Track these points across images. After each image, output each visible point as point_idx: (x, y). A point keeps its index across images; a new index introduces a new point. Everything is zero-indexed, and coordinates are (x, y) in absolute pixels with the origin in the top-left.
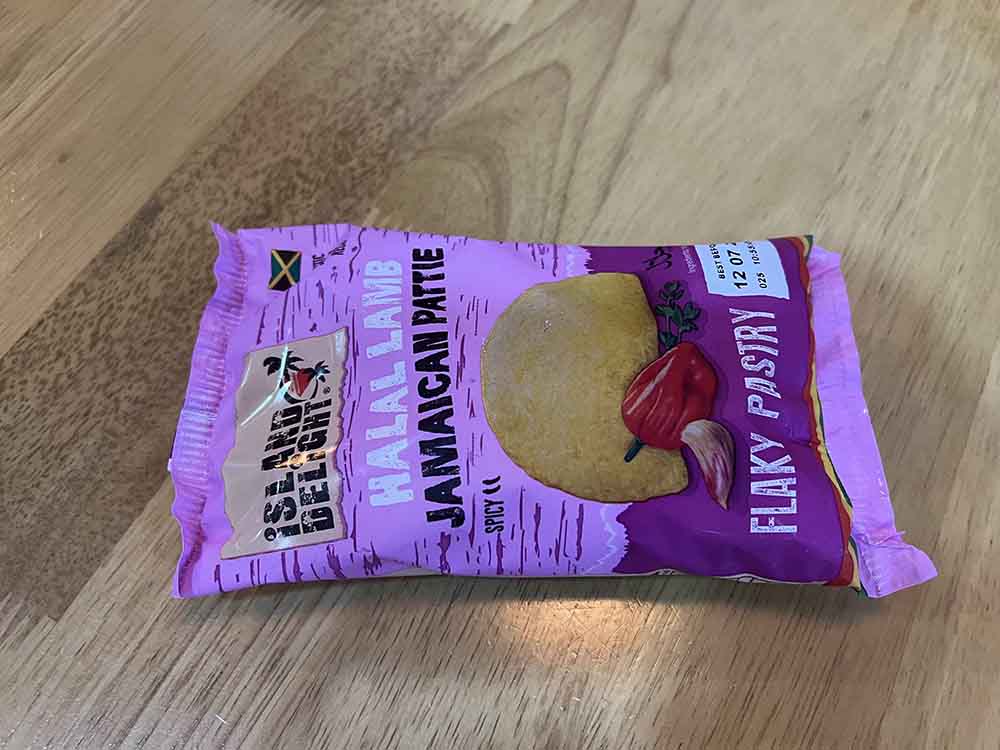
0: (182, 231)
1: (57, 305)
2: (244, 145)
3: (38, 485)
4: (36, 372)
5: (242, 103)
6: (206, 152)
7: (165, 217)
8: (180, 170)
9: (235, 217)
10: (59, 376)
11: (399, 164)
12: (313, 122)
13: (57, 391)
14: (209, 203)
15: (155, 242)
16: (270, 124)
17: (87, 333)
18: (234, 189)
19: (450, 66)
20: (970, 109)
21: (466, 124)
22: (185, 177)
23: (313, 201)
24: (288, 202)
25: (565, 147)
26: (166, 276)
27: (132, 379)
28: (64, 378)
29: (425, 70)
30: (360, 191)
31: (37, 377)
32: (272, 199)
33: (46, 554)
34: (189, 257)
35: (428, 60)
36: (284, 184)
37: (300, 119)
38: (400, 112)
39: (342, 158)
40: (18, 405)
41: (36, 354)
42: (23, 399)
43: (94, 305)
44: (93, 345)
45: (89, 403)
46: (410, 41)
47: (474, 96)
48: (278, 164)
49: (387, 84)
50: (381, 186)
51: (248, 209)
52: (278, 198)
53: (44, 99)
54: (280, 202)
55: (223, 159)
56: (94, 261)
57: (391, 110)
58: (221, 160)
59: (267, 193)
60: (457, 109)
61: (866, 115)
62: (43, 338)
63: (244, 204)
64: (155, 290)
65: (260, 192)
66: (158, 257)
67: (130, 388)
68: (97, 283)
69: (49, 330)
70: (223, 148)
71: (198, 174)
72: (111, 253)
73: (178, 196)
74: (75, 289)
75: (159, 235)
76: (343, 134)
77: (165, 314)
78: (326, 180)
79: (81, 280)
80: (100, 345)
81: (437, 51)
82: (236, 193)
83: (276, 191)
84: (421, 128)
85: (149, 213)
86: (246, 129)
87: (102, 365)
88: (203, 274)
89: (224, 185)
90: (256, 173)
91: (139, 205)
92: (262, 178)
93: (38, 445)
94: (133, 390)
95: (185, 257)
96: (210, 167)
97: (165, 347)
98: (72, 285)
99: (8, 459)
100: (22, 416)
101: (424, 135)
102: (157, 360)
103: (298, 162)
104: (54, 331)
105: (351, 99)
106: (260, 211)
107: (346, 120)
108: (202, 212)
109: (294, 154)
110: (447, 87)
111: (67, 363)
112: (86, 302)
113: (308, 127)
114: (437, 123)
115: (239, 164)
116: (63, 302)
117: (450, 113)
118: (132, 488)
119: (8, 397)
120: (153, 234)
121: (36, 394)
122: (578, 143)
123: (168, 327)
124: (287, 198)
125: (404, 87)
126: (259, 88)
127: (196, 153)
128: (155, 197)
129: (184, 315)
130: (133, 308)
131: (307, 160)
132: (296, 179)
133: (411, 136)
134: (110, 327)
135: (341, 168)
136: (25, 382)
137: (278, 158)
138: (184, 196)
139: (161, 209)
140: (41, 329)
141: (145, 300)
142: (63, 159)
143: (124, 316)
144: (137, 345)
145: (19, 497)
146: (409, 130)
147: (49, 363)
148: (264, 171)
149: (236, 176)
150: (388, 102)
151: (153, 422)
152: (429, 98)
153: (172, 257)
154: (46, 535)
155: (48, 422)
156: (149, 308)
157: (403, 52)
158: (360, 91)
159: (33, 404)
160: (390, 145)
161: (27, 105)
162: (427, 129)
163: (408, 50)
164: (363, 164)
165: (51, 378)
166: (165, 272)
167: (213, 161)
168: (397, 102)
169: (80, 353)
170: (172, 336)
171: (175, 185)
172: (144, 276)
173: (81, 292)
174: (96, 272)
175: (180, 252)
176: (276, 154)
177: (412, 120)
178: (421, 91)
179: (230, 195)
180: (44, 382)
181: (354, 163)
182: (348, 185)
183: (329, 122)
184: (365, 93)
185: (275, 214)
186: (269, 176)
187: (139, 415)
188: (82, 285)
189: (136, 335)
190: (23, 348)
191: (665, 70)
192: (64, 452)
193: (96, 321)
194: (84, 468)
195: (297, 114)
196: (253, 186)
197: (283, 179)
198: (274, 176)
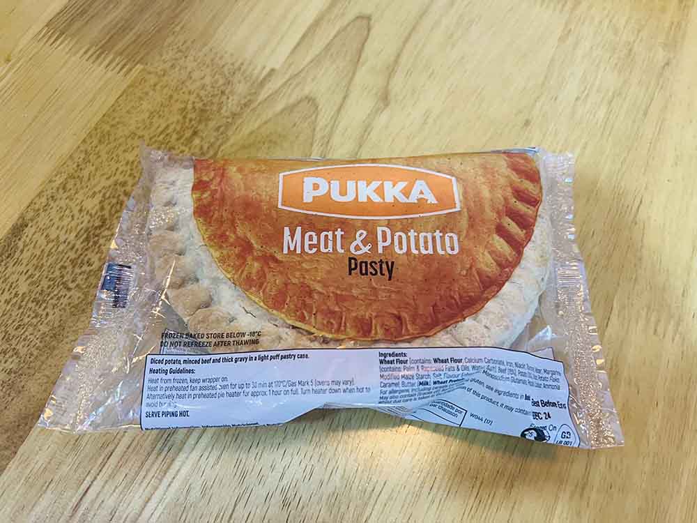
0: (42, 241)
2: (85, 173)
5: (84, 141)
6: (59, 181)
7: (29, 231)
8: (39, 195)
9: (79, 228)
14: (61, 219)
15: (22, 251)
16: (104, 156)
18: (78, 208)
19: (231, 104)
20: (601, 114)
21: (244, 147)
24: (116, 215)
26: (31, 276)
27: (7, 356)
29: (215, 108)
32: (106, 213)
34: (47, 261)
35: (216, 100)
36: (114, 201)
38: (197, 141)
46: (203, 87)
47: (250, 125)
48: (110, 186)
49: (187, 120)
51: (89, 222)
52: (110, 211)
54: (111, 215)
57: (190, 140)
58: (69, 186)
59: (102, 209)
60: (236, 137)
61: (527, 123)
63: (87, 218)
64: (23, 288)
65: (97, 207)
66: (25, 262)
67: (5, 362)
75: (25, 246)
77: (30, 305)
81: (223, 93)
82: (81, 211)
83: (109, 207)
88: (57, 273)
89: (72, 204)
90: (95, 193)
92: (99, 197)
94: (8, 363)
95: (45, 260)
96: (61, 191)
97: (31, 329)
102: (25, 340)
103: (124, 184)
105: (161, 133)
106: (97, 223)
108: (56, 226)
110: (230, 120)
114: (222, 148)
115: (82, 188)
117: (232, 141)
118: (8, 437)
120: (21, 244)
123: (33, 315)
124: (117, 212)
125: (200, 121)
126: (96, 129)
127: (50, 182)
128: (22, 217)
129: (44, 305)
138: (42, 214)
139: (26, 226)
141: (16, 295)
144: (11, 330)
148: (100, 191)
149: (80, 196)
150: (188, 134)
151: (23, 387)
152: (218, 129)
153: (35, 262)
156: (19, 301)
157: (198, 95)
158: (167, 127)
163: (202, 93)
166: (30, 273)
168: (195, 133)
170: (35, 321)
171: (37, 207)
172: (15, 277)
175: (40, 258)
176: (108, 179)
177: (205, 148)
178: (212, 124)
179: (76, 212)
184: (172, 128)
186: (104, 194)
187: (13, 382)
189: (10, 322)
191: (385, 98)
195: (122, 148)
196: (92, 204)
197: (114, 197)
198: (107, 195)
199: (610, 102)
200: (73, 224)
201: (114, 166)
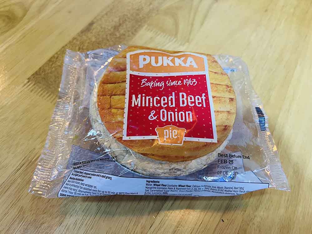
11: (152, 16)
12: (130, 7)
30: (142, 21)
37: (127, 6)
39: (138, 14)
50: (148, 21)
55: (109, 14)
56: (78, 33)
68: (80, 38)
71: (103, 17)
72: (83, 32)
73: (98, 21)
74: (74, 39)
76: (138, 10)
78: (134, 19)
85: (91, 24)
86: (114, 8)
91: (88, 23)
98: (74, 37)
101: (157, 11)
107: (138, 7)
116: (71, 41)
130: (89, 43)
131: (129, 15)
132: (127, 19)
133: (155, 11)
134: (83, 46)
135: (138, 17)
142: (70, 12)
143: (86, 45)
146: (154, 9)
160: (149, 13)
164: (143, 16)
167: (106, 14)
174: (79, 35)
181: (141, 16)
182: (139, 20)
183: (134, 8)
188: (76, 38)
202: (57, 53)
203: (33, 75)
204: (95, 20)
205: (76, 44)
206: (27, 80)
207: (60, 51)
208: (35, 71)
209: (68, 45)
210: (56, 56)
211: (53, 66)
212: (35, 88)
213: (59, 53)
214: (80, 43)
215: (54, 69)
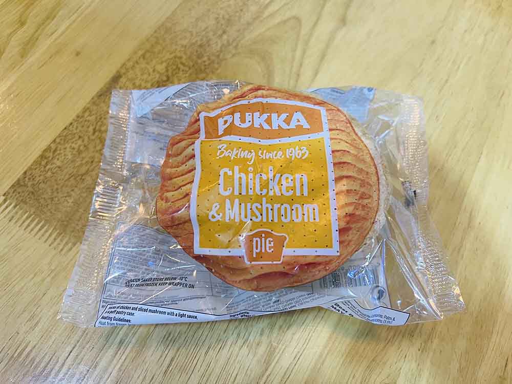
1: (78, 117)
2: (156, 50)
3: (73, 190)
4: (70, 144)
5: (155, 32)
6: (140, 53)
7: (123, 80)
8: (129, 60)
9: (153, 82)
10: (80, 146)
11: (226, 59)
12: (187, 41)
13: (80, 152)
14: (142, 75)
16: (168, 41)
17: (91, 129)
19: (247, 17)
20: (480, 41)
21: (254, 43)
22: (131, 63)
23: (187, 75)
24: (177, 75)
25: (298, 53)
28: (82, 148)
29: (237, 18)
30: (207, 71)
31: (71, 146)
32: (170, 73)
33: (78, 218)
35: (238, 14)
36: (174, 67)
37: (181, 39)
38: (225, 37)
39: (200, 56)
40: (63, 157)
41: (70, 137)
42: (65, 155)
43: (93, 117)
44: (94, 133)
45: (93, 157)
46: (229, 6)
47: (258, 31)
48: (171, 59)
49: (219, 25)
50: (217, 69)
52: (172, 73)
53: (67, 28)
54: (173, 75)
55: (148, 55)
56: (92, 99)
57: (221, 36)
59: (167, 71)
60: (249, 36)
61: (433, 42)
62: (72, 130)
65: (164, 70)
68: (95, 108)
69: (75, 127)
70: (148, 51)
71: (137, 62)
72: (100, 95)
73: (129, 72)
74: (85, 110)
76: (201, 46)
78: (193, 66)
79: (89, 105)
80: (97, 134)
81: (241, 10)
82: (154, 71)
83: (171, 70)
84: (234, 44)
85: (117, 78)
86: (157, 43)
87: (98, 141)
89: (148, 67)
90: (162, 63)
91: (111, 75)
92: (164, 64)
93: (72, 174)
96: (142, 59)
98: (84, 108)
99: (60, 180)
100: (65, 162)
101: (236, 47)
103: (181, 58)
104: (77, 127)
105: (204, 30)
106: (165, 78)
107: (201, 40)
108: (139, 79)
109: (179, 54)
110: (246, 27)
111: (83, 141)
112: (90, 115)
113: (185, 42)
114: (242, 42)
115: (155, 58)
116: (81, 115)
117: (247, 38)
119: (59, 154)
121: (70, 153)
122: (304, 52)
125: (227, 27)
126: (162, 25)
127: (136, 53)
128: (118, 72)
131: (184, 57)
132: (180, 66)
133: (231, 47)
134: (101, 126)
135: (199, 61)
136: (65, 148)
137: (172, 55)
138: (131, 72)
139: (121, 77)
140: (71, 126)
142: (78, 54)
145: (65, 195)
146: (229, 44)
147: (76, 140)
148: (166, 61)
149: (154, 62)
150: (220, 32)
152: (239, 31)
154: (77, 211)
155: (76, 165)
157: (226, 11)
158: (207, 28)
159: (70, 157)
160: (221, 51)
161: (60, 31)
162: (237, 45)
163: (229, 10)
164: (209, 59)
165: (76, 146)
167: (143, 56)
168: (224, 32)
169: (89, 138)
171: (127, 67)
173: (88, 111)
174: (94, 103)
176: (171, 54)
177: (231, 42)
178: (235, 28)
179: (151, 70)
180: (74, 149)
181: (205, 59)
182: (203, 68)
183: (194, 41)
184: (209, 29)
185: (171, 80)
188: (88, 108)
190: (65, 134)
191: (343, 21)
192: (83, 177)
193: (95, 123)
194: (92, 184)
195: (180, 37)
196: (161, 68)
197: (174, 65)
198: (170, 64)
199: (486, 35)
200: (150, 78)
201: (174, 47)
202: (54, 141)
203: (13, 186)
204: (123, 71)
205: (89, 121)
206: (3, 198)
207: (59, 136)
208: (16, 180)
209: (75, 124)
210: (53, 146)
211: (48, 167)
212: (17, 213)
213: (58, 140)
214: (96, 118)
215: (49, 173)
